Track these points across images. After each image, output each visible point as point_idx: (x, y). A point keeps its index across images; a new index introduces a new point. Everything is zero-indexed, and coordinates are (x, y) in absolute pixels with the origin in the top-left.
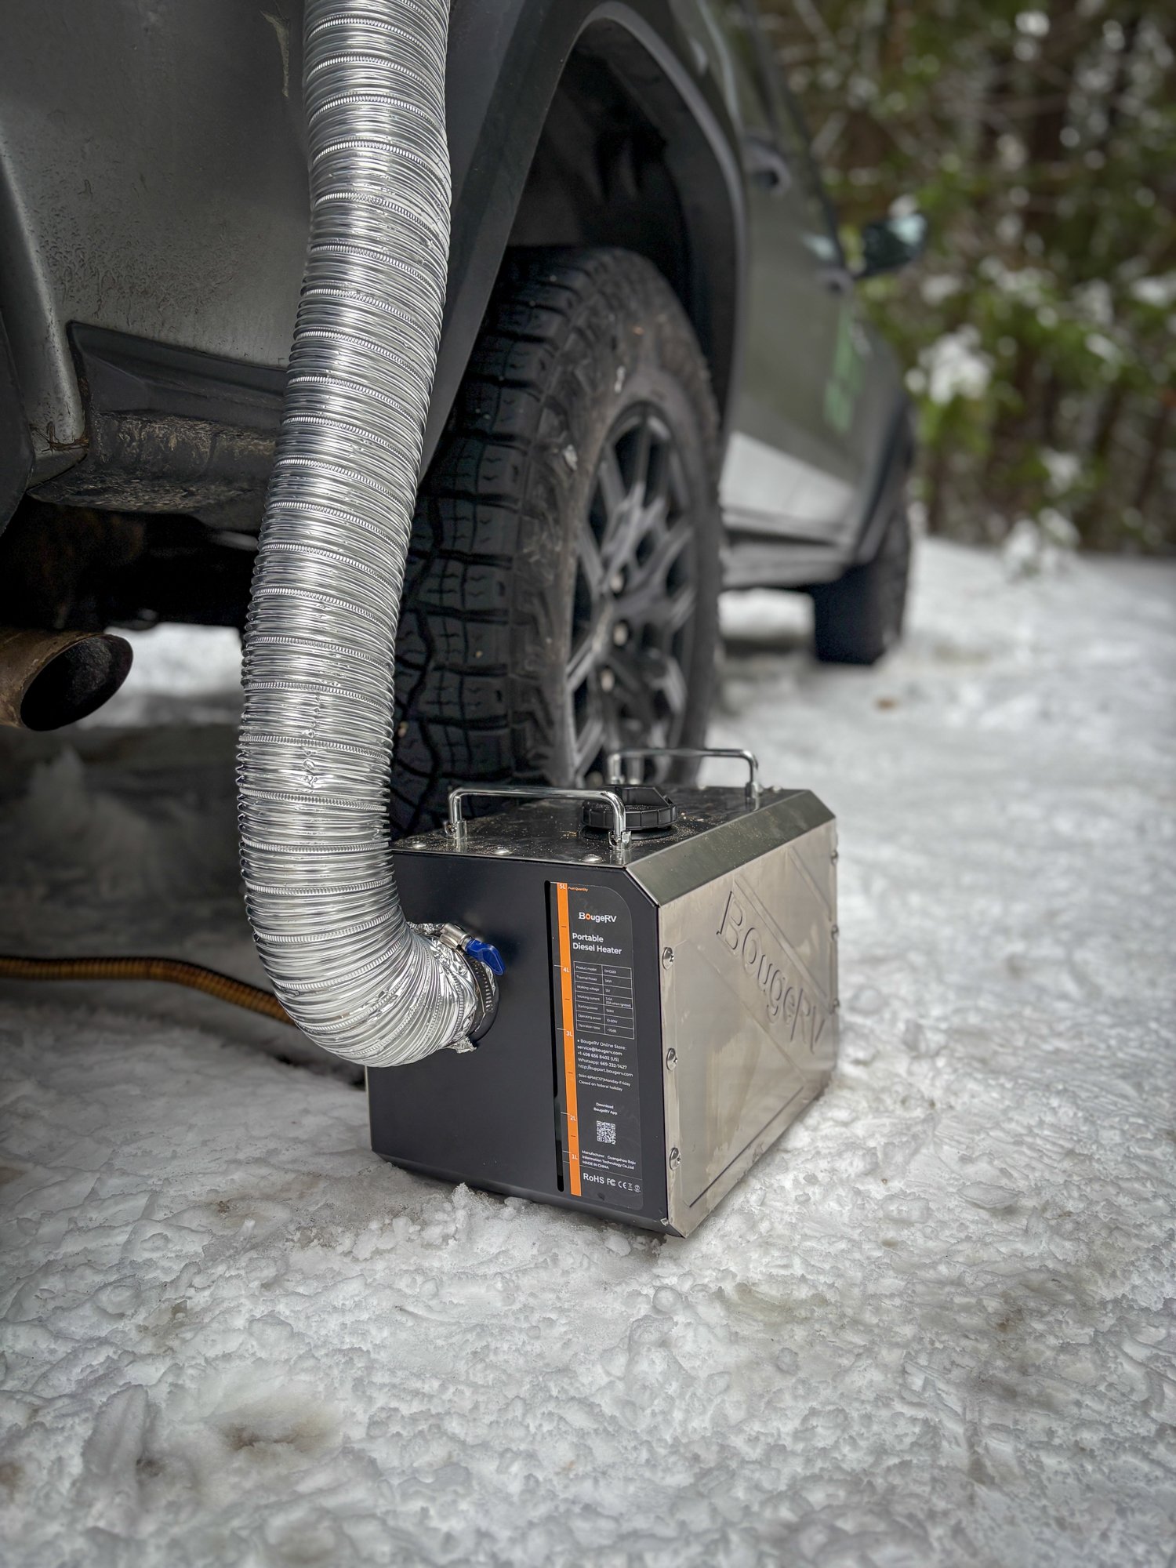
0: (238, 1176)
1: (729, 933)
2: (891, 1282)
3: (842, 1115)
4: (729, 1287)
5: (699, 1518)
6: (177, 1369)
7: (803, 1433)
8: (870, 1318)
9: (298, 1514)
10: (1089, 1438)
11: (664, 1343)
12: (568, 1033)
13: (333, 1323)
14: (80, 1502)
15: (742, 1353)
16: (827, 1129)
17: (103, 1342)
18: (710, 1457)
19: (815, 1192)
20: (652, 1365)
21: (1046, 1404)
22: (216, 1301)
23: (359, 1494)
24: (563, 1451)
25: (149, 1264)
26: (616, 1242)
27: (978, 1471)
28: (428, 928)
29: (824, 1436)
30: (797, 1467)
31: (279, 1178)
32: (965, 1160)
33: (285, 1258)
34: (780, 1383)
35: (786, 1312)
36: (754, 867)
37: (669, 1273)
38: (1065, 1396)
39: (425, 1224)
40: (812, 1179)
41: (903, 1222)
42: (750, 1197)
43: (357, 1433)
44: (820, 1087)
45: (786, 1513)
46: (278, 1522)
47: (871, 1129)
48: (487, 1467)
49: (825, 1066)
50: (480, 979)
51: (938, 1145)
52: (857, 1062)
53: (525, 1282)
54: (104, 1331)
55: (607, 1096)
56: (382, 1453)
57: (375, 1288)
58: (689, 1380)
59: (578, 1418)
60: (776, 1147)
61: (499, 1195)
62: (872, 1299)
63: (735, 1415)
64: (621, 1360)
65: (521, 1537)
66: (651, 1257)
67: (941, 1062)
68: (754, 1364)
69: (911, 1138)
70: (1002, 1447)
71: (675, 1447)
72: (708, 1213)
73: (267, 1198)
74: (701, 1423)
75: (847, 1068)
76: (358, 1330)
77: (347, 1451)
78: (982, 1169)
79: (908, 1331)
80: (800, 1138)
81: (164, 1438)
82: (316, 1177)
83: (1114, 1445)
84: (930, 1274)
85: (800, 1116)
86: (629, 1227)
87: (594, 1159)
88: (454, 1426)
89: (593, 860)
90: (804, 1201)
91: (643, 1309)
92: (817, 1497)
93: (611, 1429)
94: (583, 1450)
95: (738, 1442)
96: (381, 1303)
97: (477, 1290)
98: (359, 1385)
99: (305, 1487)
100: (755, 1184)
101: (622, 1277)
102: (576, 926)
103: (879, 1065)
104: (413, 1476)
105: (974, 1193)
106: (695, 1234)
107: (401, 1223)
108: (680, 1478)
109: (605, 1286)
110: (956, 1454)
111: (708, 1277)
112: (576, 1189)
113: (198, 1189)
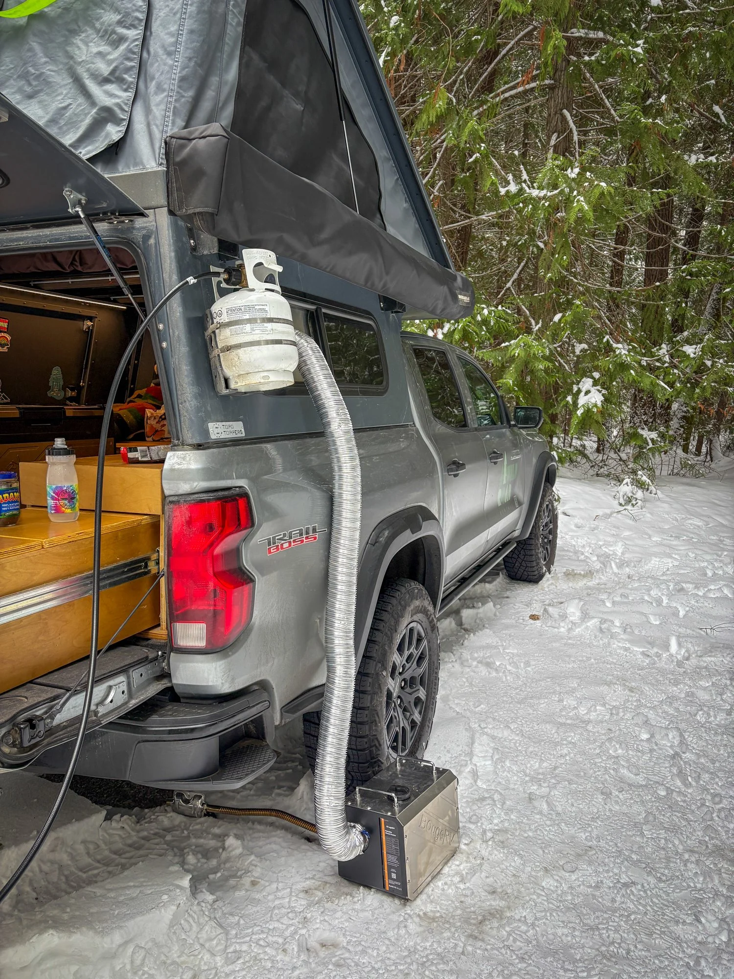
0: (308, 882)
1: (423, 825)
2: (459, 912)
3: (457, 863)
4: (421, 913)
5: (409, 960)
6: (308, 931)
7: (431, 945)
8: (451, 921)
9: (337, 958)
10: (489, 947)
11: (405, 927)
12: (385, 852)
13: (337, 921)
14: (299, 956)
15: (422, 929)
16: (453, 867)
17: (292, 925)
18: (412, 950)
19: (446, 887)
20: (403, 932)
21: (483, 940)
22: (312, 916)
23: (347, 955)
24: (384, 948)
25: (295, 907)
26: (397, 901)
27: (463, 953)
28: (352, 824)
29: (435, 946)
30: (429, 952)
31: (318, 883)
32: (487, 877)
33: (324, 906)
34: (429, 935)
35: (434, 919)
36: (429, 807)
37: (408, 910)
38: (487, 938)
39: (353, 897)
40: (446, 884)
41: (466, 896)
42: (429, 890)
43: (345, 944)
44: (454, 852)
45: (424, 960)
46: (333, 960)
47: (464, 867)
48: (370, 951)
49: (457, 845)
50: (365, 838)
51: (481, 873)
52: (465, 844)
53: (376, 912)
54: (291, 922)
55: (394, 868)
56: (350, 947)
57: (344, 913)
58: (410, 934)
59: (387, 942)
60: (439, 873)
61: (370, 888)
62: (453, 917)
63: (419, 942)
64: (396, 930)
65: (376, 963)
66: (405, 905)
67: (490, 843)
68: (424, 931)
69: (473, 871)
70: (470, 948)
71: (406, 948)
72: (418, 893)
73: (316, 889)
74: (412, 943)
75: (463, 847)
76: (342, 923)
77: (343, 947)
78: (490, 880)
79: (459, 924)
80: (446, 870)
81: (309, 946)
82: (326, 883)
83: (492, 949)
84: (468, 910)
85: (446, 863)
86: (400, 898)
87: (391, 882)
88: (363, 943)
89: (389, 814)
90: (443, 890)
91: (402, 919)
92: (431, 957)
93: (393, 944)
94: (388, 948)
95: (418, 947)
96: (346, 917)
97: (366, 914)
98: (344, 935)
99: (337, 954)
100: (432, 885)
101: (398, 910)
102: (386, 829)
103: (472, 844)
104: (356, 952)
105: (486, 888)
106: (415, 899)
107: (348, 897)
108: (406, 954)
109: (394, 913)
110: (460, 950)
111: (417, 911)
112: (387, 889)
113: (299, 886)
